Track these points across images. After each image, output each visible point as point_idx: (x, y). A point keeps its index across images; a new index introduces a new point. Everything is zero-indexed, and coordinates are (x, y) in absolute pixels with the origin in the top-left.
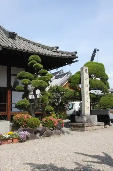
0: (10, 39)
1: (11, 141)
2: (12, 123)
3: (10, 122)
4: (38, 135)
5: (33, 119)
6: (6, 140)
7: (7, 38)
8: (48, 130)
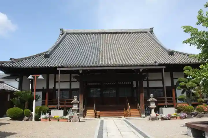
0: (170, 55)
1: (176, 118)
2: (176, 110)
3: (175, 109)
4: (193, 116)
5: (189, 107)
6: (173, 117)
7: (168, 55)
8: (201, 114)
